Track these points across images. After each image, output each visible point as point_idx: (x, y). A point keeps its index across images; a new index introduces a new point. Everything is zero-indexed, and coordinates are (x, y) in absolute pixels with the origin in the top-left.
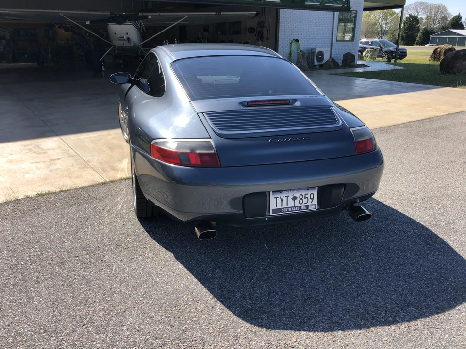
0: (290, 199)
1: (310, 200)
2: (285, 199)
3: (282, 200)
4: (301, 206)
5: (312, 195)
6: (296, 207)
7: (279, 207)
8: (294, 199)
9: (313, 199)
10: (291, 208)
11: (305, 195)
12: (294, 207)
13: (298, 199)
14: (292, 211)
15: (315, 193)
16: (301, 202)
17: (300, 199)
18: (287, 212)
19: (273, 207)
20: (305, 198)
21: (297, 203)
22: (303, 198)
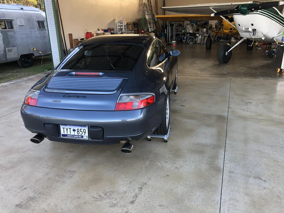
0: (72, 130)
1: (84, 133)
2: (69, 130)
3: (67, 130)
4: (78, 136)
5: (84, 130)
6: (75, 135)
7: (66, 133)
8: (74, 130)
9: (85, 132)
10: (73, 135)
11: (80, 129)
12: (74, 135)
13: (76, 131)
14: (73, 137)
15: (86, 129)
16: (78, 133)
17: (78, 131)
18: (71, 137)
19: (62, 133)
20: (81, 131)
21: (76, 133)
22: (80, 131)
